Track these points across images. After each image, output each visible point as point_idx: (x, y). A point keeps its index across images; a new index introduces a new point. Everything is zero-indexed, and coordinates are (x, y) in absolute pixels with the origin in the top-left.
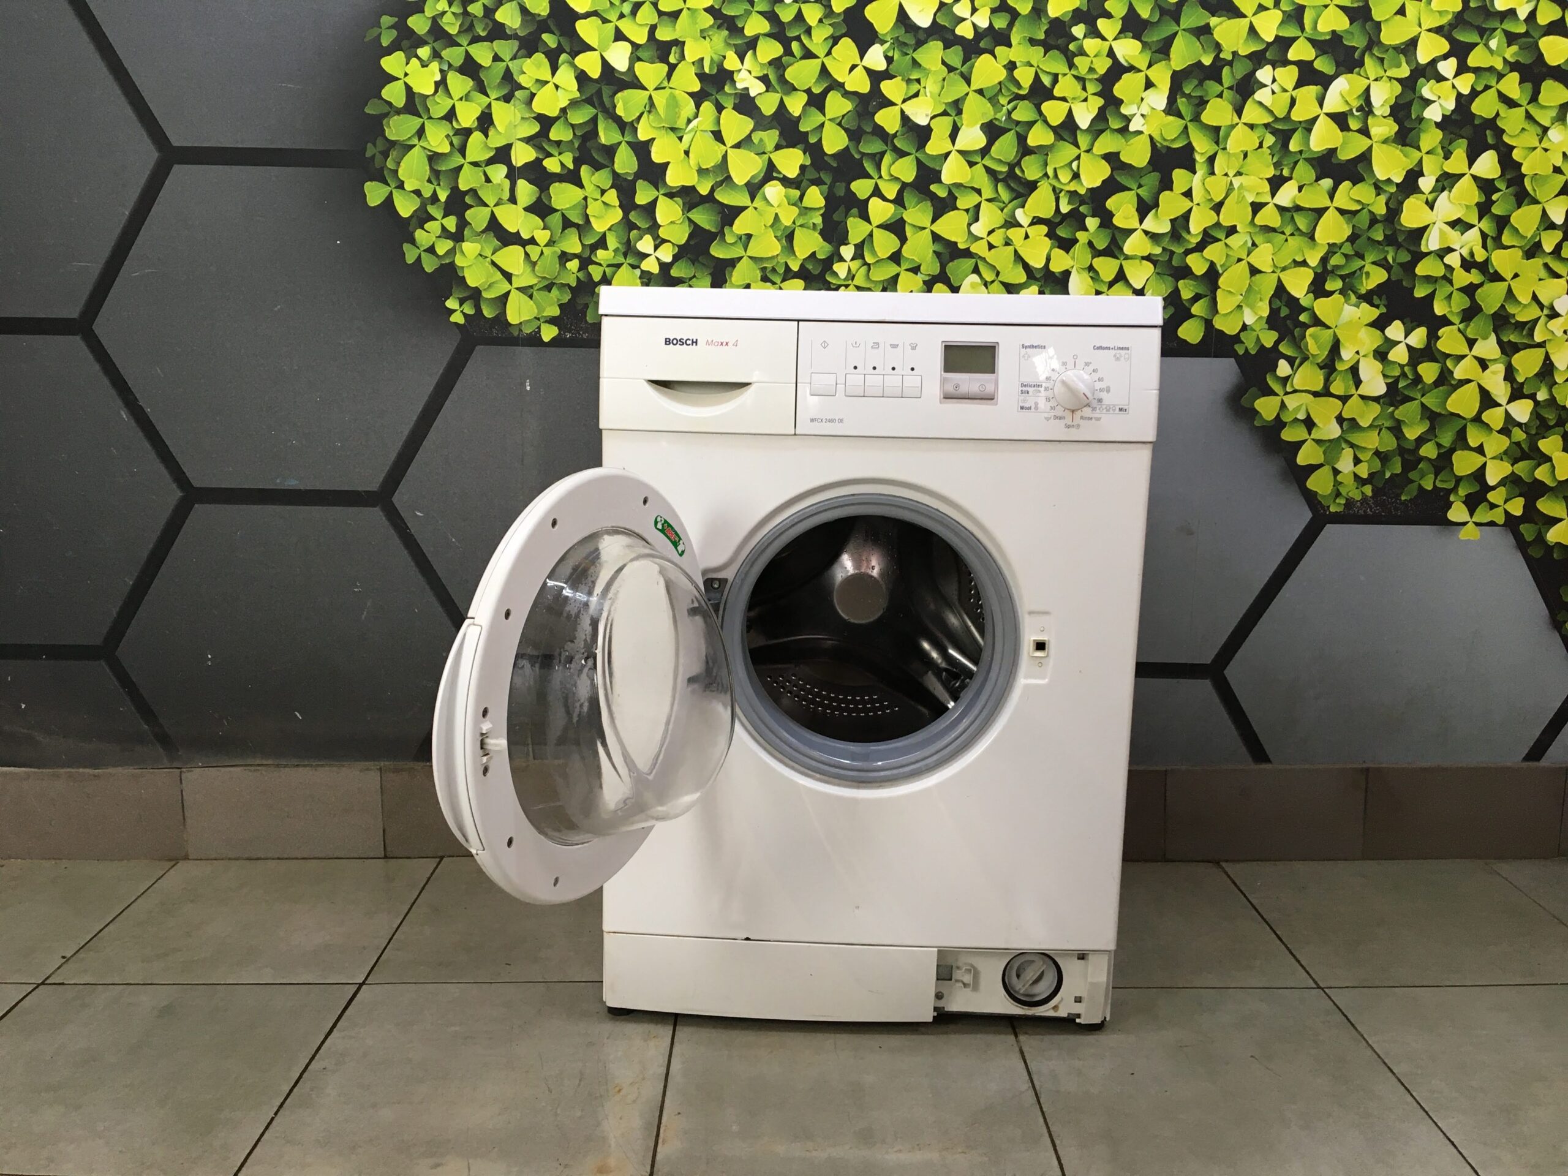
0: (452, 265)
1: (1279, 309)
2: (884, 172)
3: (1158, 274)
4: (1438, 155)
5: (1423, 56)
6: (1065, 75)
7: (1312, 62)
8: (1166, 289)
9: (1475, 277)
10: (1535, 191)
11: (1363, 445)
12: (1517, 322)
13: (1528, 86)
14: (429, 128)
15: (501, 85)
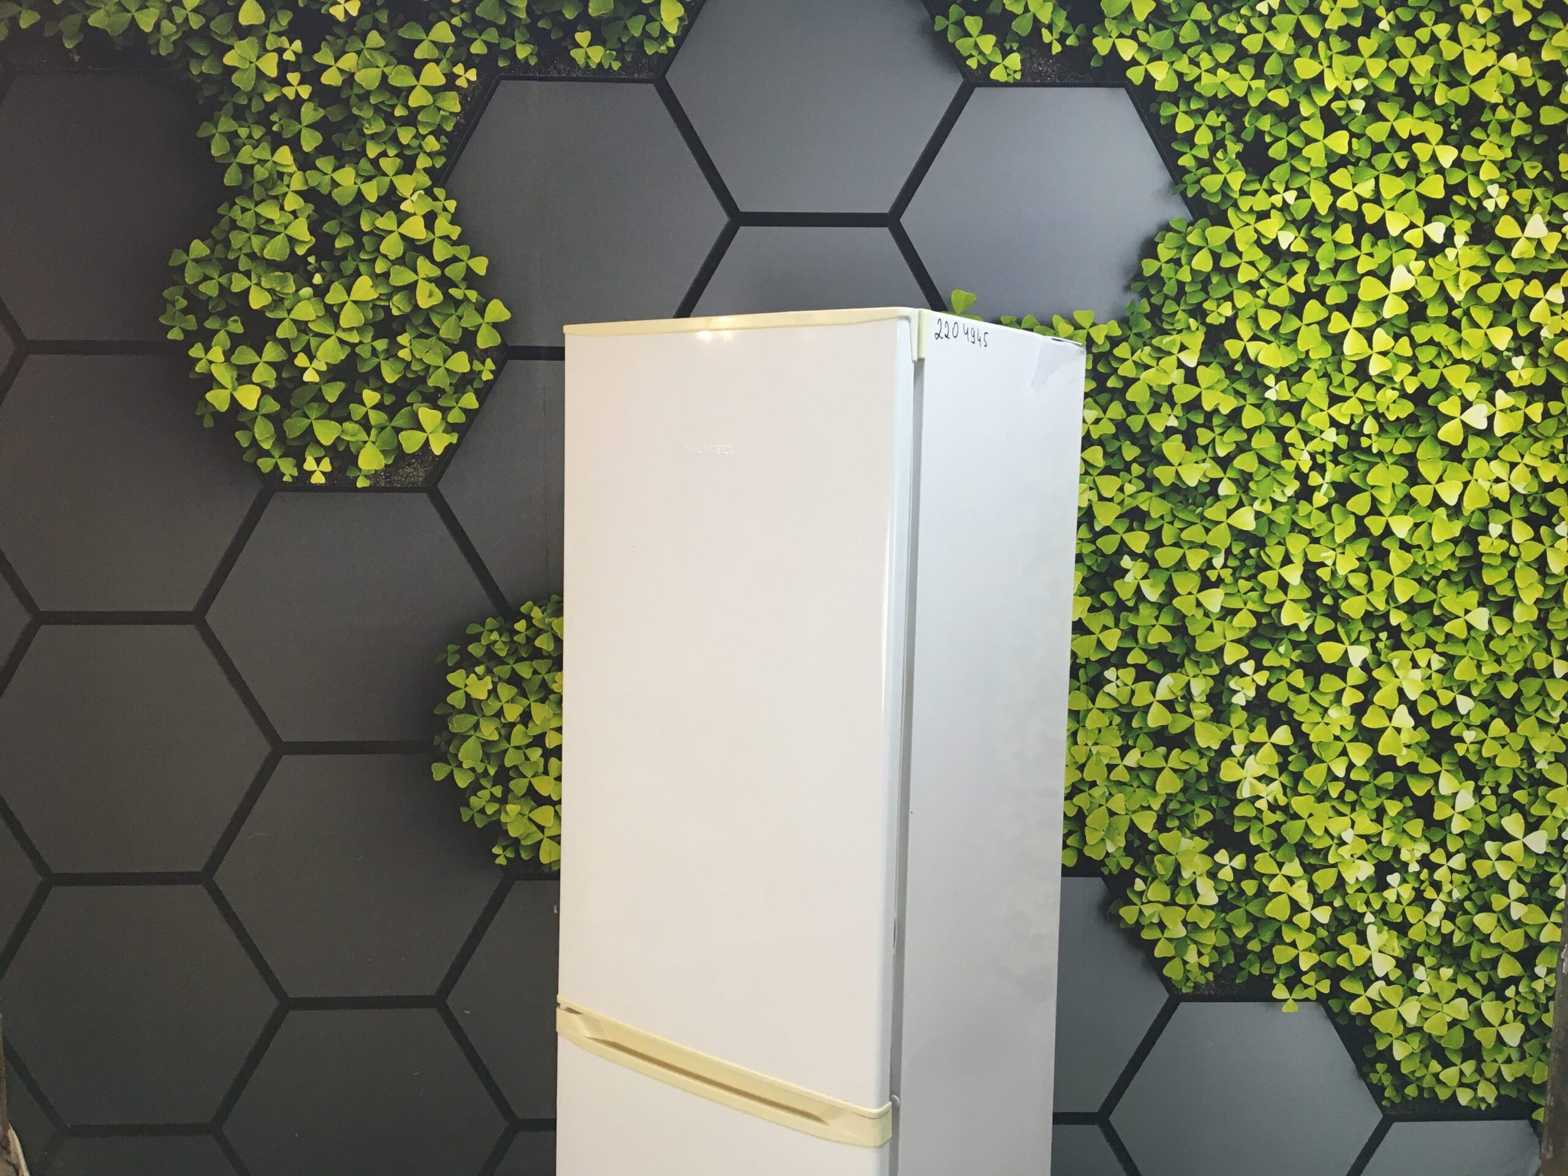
0: (498, 822)
1: (1133, 841)
4: (1244, 729)
5: (1229, 659)
7: (1145, 665)
9: (1279, 817)
10: (1321, 753)
11: (1204, 942)
12: (1314, 849)
13: (1311, 678)
14: (482, 722)
15: (538, 691)
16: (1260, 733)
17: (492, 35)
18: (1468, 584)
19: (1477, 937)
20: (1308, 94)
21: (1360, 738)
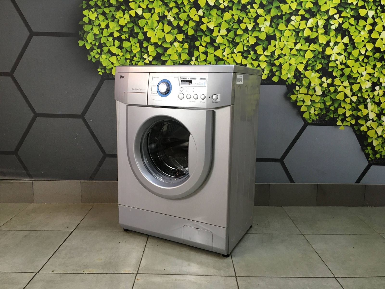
0: (99, 61)
1: (296, 74)
2: (203, 40)
3: (268, 65)
4: (334, 37)
5: (331, 14)
6: (245, 17)
7: (304, 15)
8: (269, 69)
9: (343, 67)
10: (357, 46)
11: (316, 106)
12: (353, 77)
13: (356, 21)
14: (94, 28)
15: (111, 18)
16: (339, 39)
21: (370, 41)
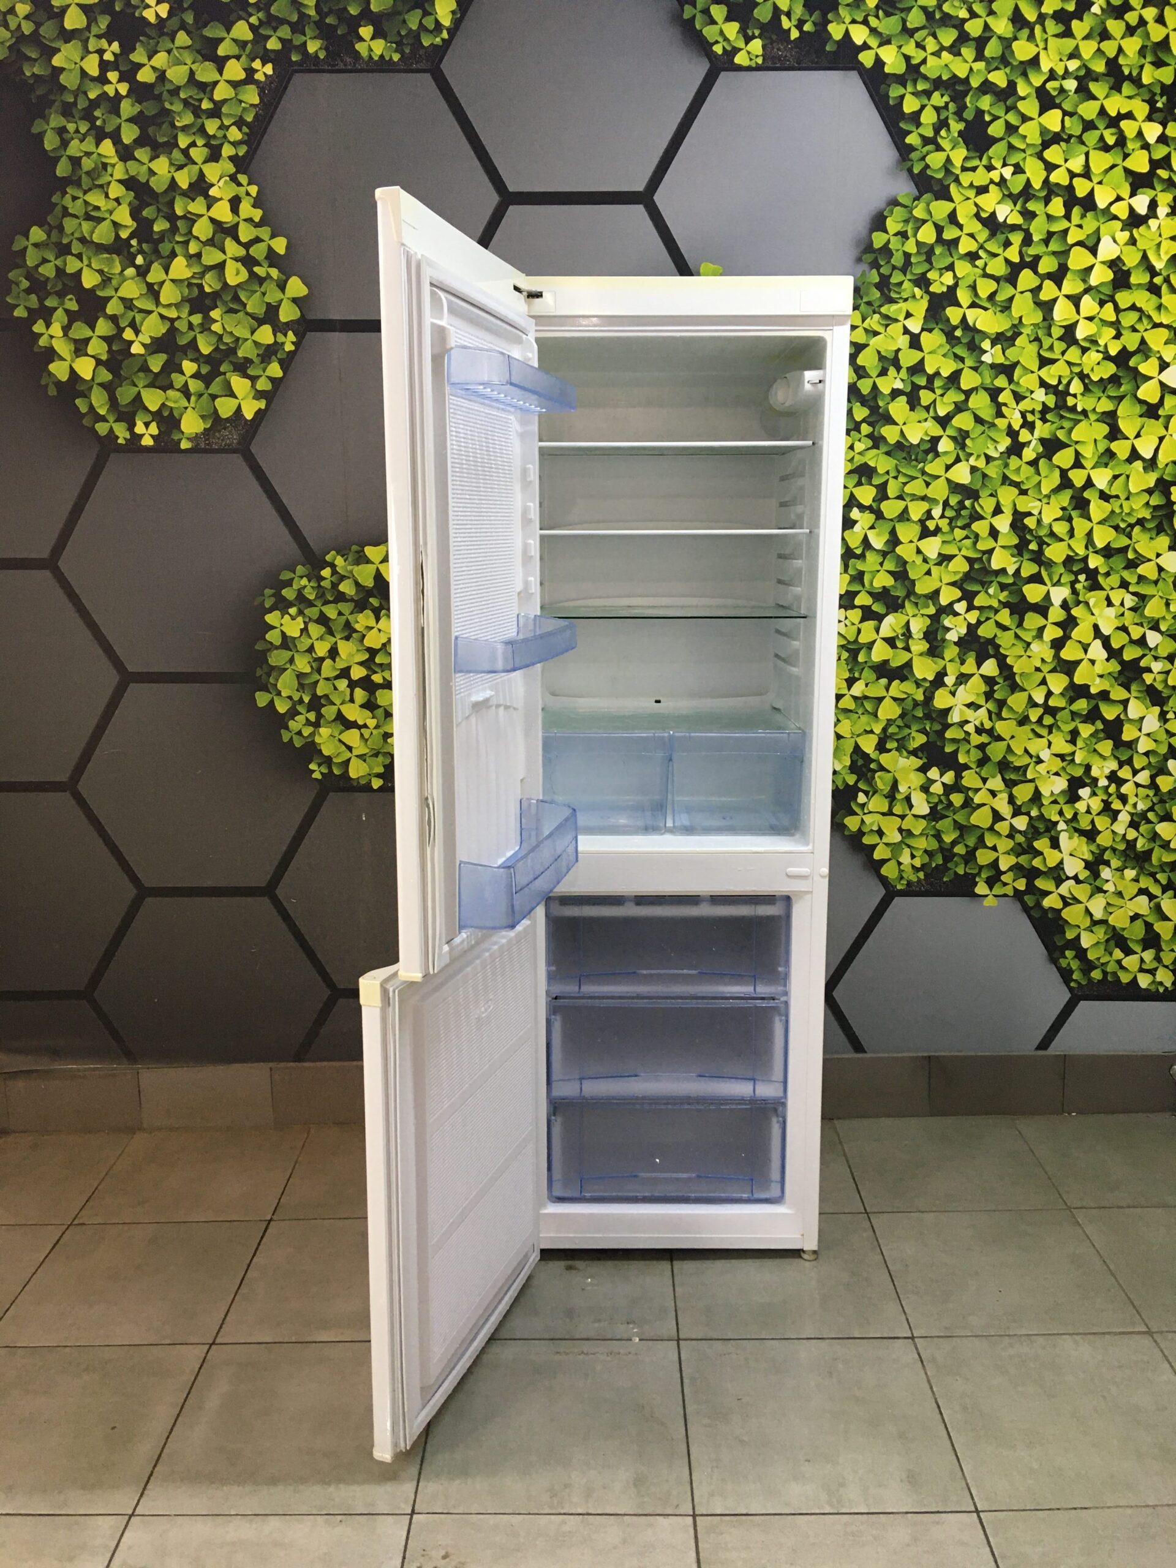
0: (313, 743)
1: (857, 760)
4: (956, 662)
5: (944, 601)
7: (870, 606)
9: (985, 738)
10: (1023, 683)
11: (917, 846)
12: (1015, 766)
13: (1016, 617)
14: (296, 657)
15: (343, 630)
16: (970, 666)
17: (285, 32)
18: (1160, 530)
19: (1158, 843)
20: (1025, 74)
21: (1059, 669)
